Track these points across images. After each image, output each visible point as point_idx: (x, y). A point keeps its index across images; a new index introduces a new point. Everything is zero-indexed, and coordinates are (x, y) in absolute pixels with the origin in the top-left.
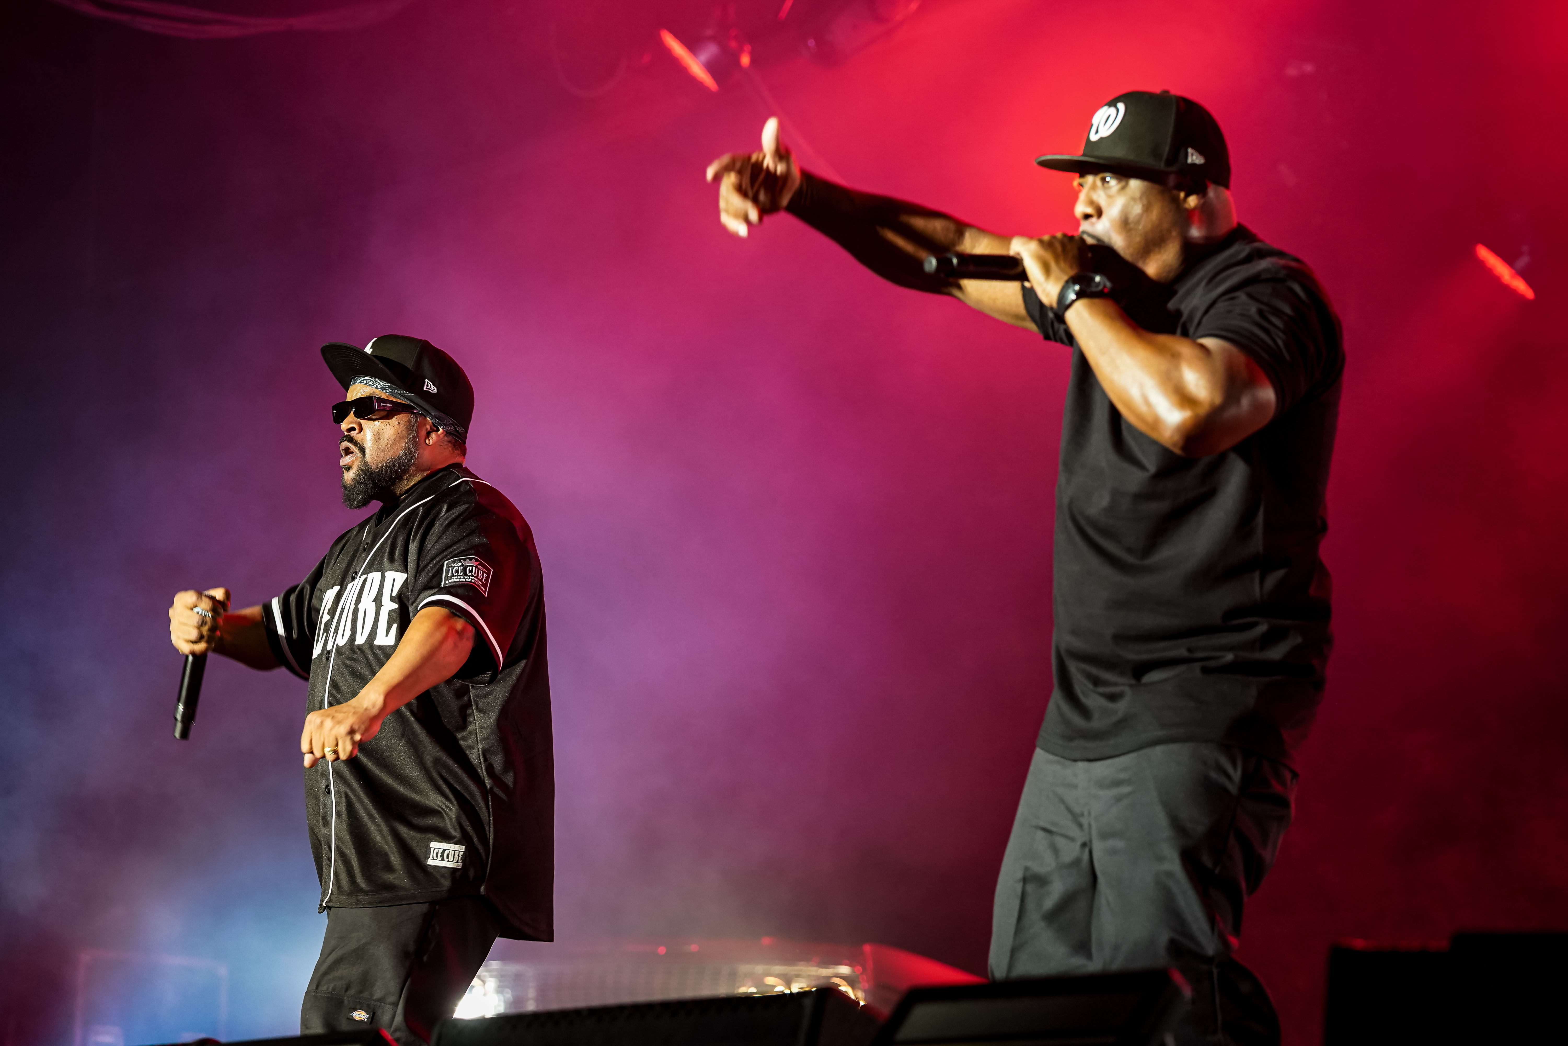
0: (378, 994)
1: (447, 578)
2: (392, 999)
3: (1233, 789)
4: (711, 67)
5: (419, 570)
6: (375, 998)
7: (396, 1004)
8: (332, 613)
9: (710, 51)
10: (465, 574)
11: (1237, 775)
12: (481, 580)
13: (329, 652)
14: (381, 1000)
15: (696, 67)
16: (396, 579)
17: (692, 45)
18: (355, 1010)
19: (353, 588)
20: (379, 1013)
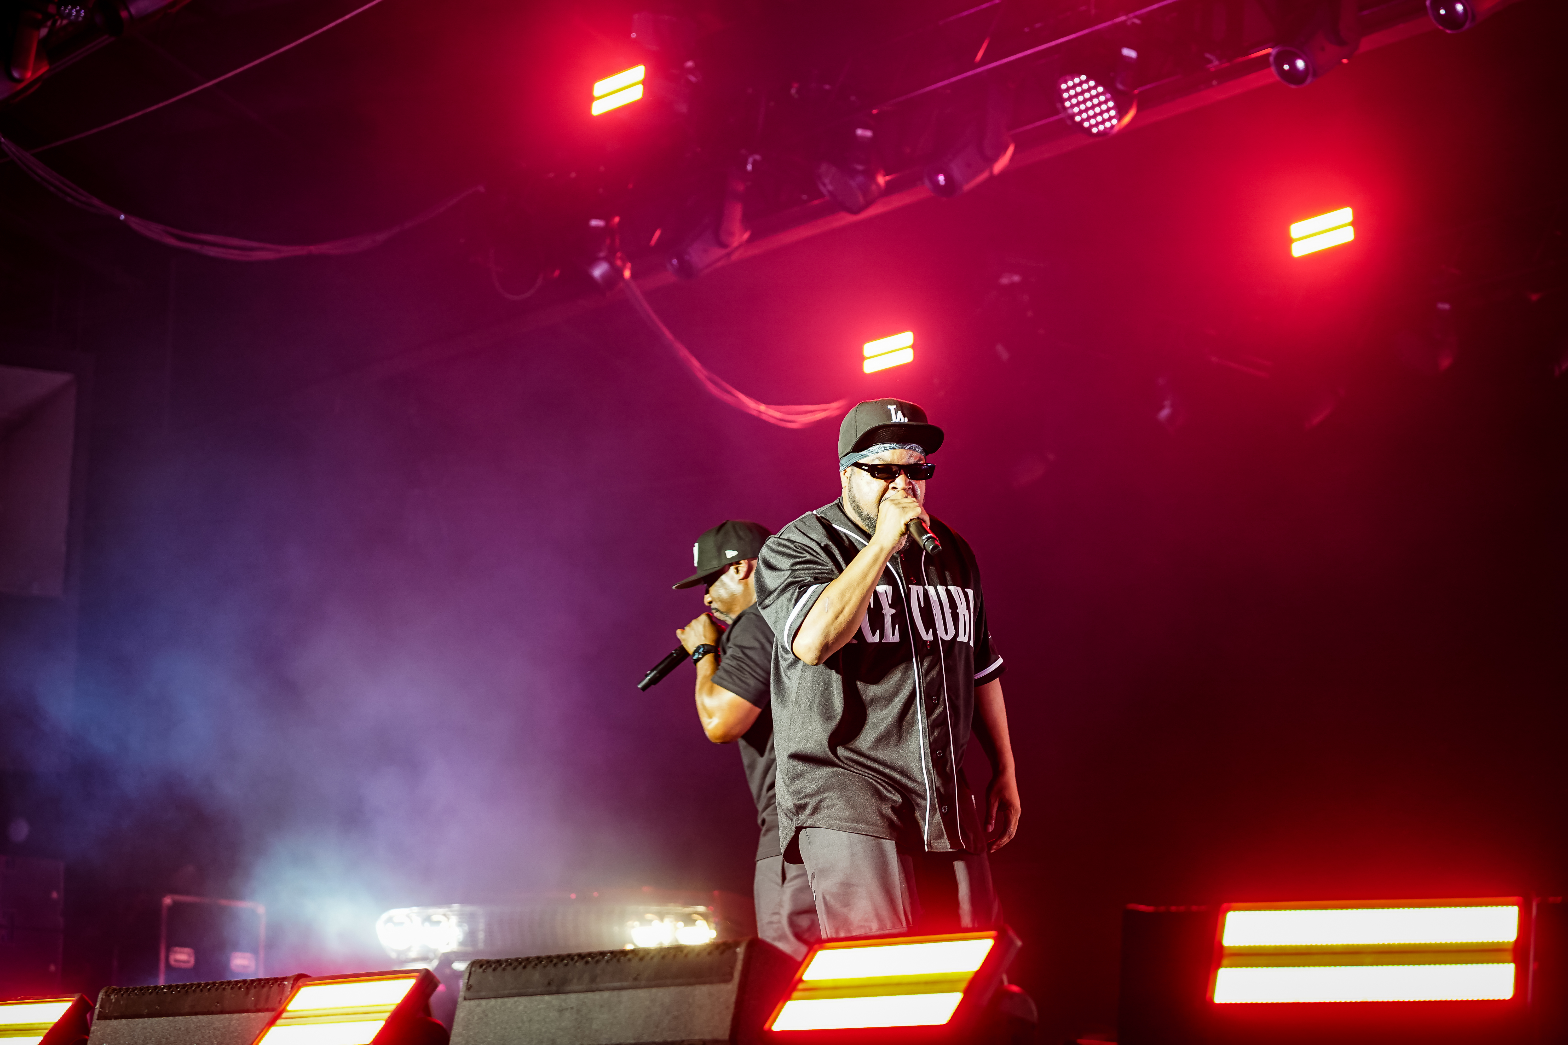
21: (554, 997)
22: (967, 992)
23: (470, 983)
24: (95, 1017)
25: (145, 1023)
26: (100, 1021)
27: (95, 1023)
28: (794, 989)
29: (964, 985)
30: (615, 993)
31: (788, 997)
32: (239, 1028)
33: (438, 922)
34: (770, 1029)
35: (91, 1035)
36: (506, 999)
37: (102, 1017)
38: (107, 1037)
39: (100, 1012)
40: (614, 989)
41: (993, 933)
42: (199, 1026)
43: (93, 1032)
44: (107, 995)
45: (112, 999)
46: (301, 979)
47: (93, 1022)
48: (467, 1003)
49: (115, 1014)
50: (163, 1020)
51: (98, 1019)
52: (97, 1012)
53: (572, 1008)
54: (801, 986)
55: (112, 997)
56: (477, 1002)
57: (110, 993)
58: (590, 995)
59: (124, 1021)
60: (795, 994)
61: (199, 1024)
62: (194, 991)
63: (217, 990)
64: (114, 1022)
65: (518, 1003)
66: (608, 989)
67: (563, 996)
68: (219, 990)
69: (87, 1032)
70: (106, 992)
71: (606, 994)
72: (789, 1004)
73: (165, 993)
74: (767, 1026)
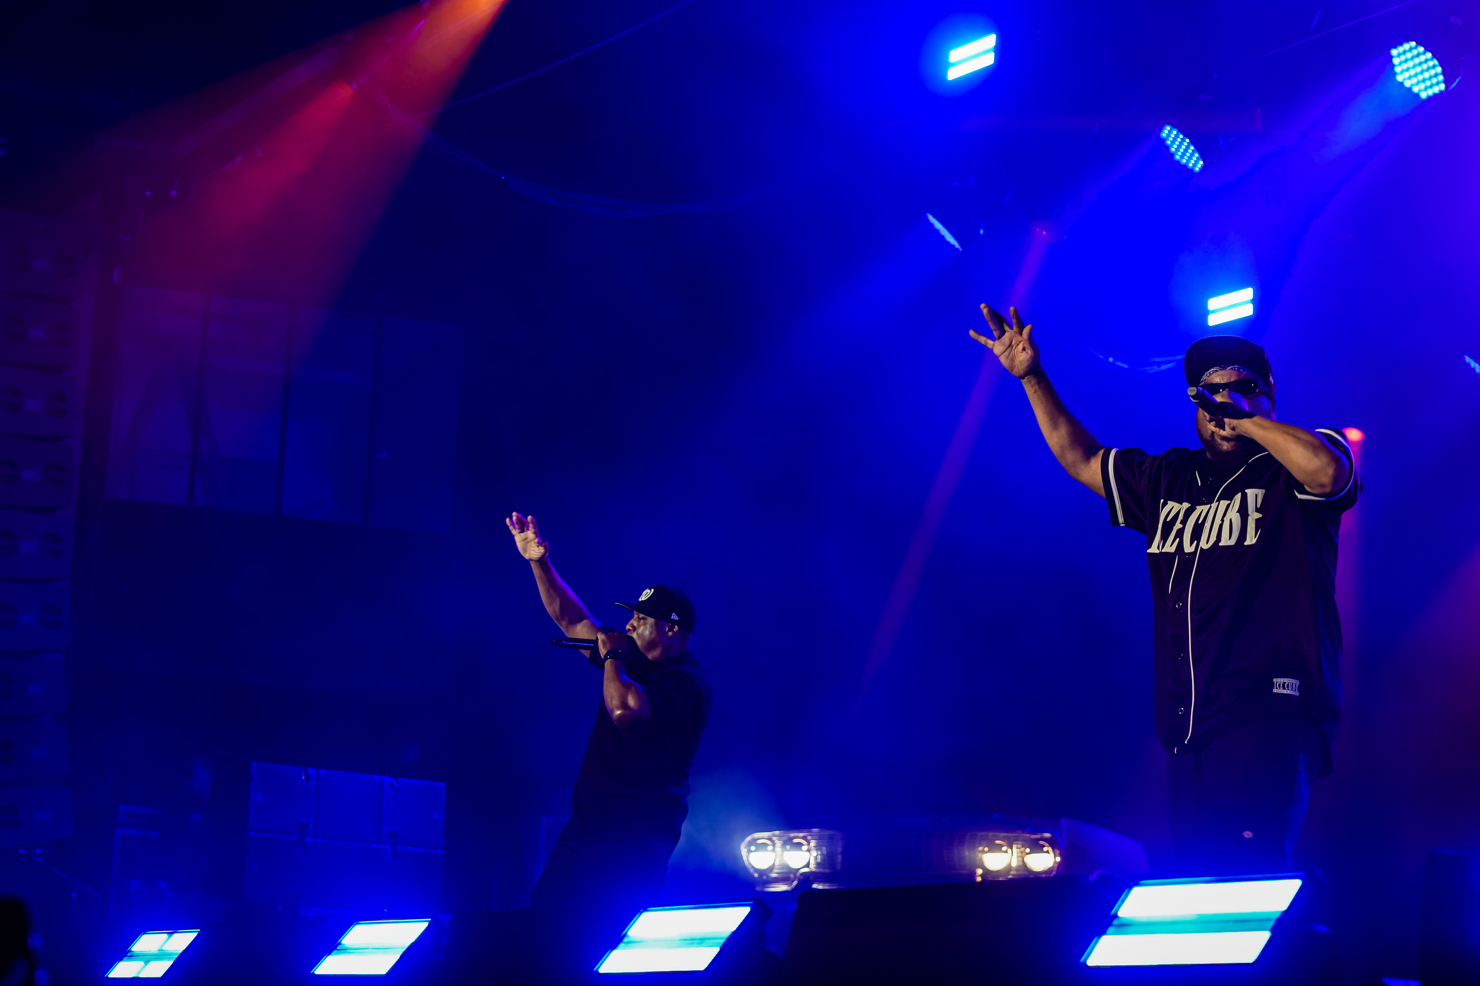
22: (1273, 930)
28: (1109, 924)
29: (1271, 924)
31: (1103, 932)
33: (800, 845)
34: (1085, 964)
54: (1116, 922)
60: (1111, 930)
72: (1104, 938)
74: (1082, 960)
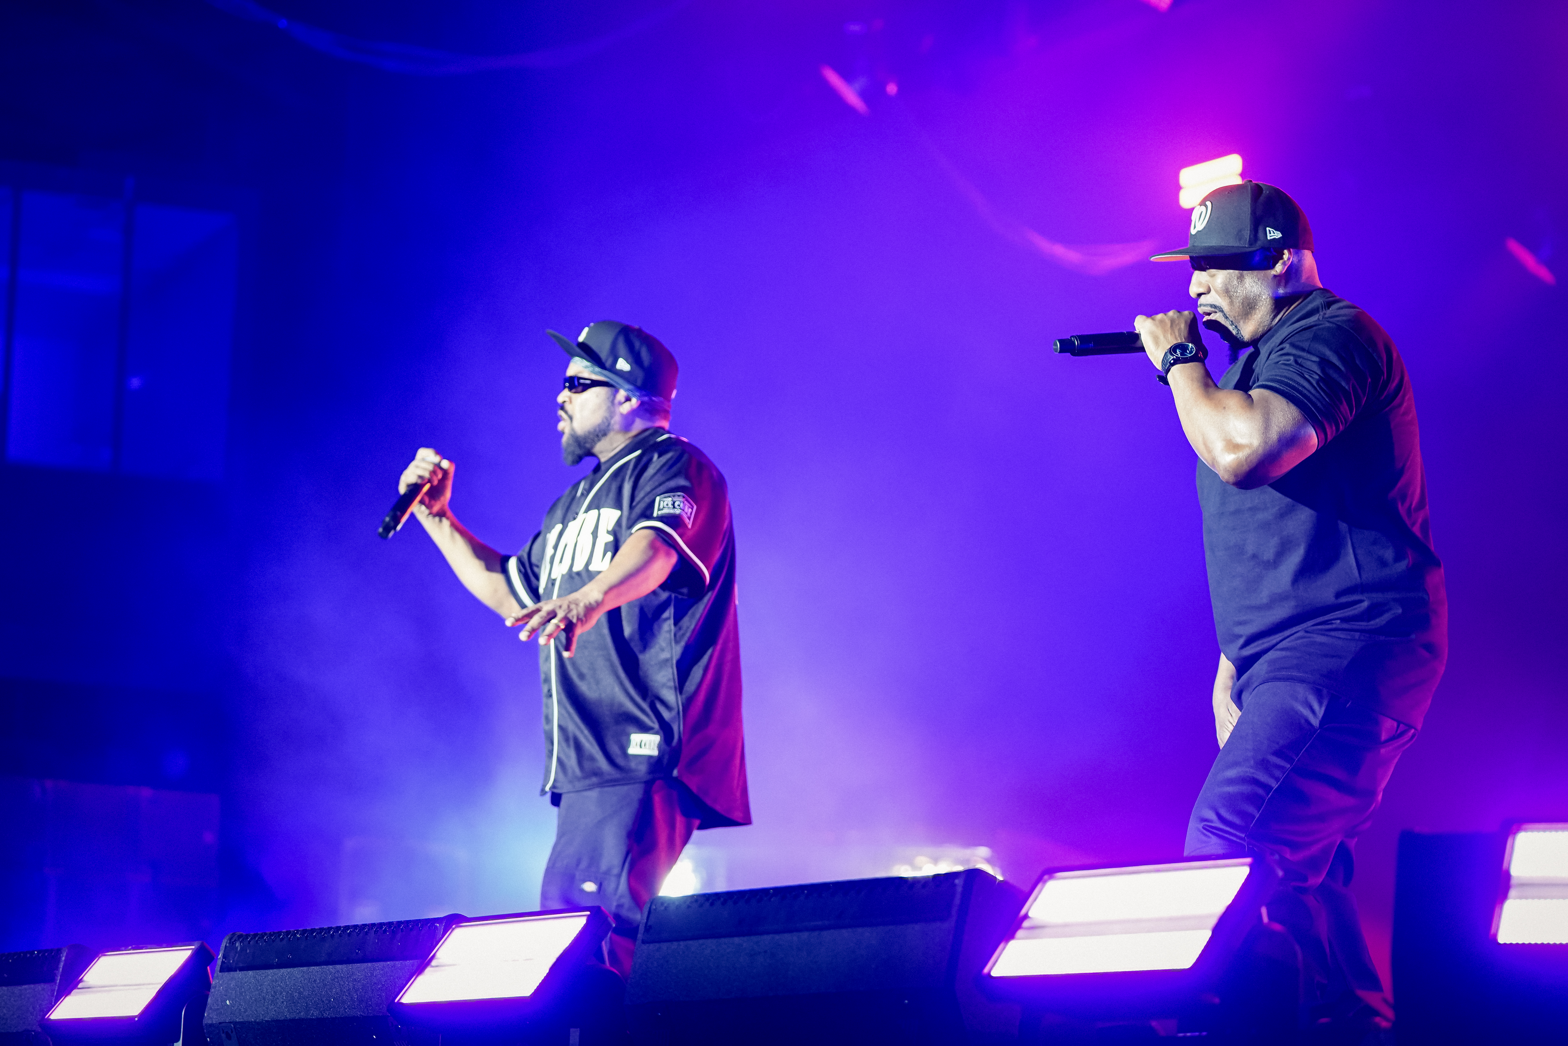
0: (604, 867)
1: (659, 510)
2: (616, 871)
3: (1315, 722)
4: (864, 95)
5: (631, 507)
6: (601, 871)
7: (619, 876)
8: (556, 547)
9: (861, 82)
10: (674, 507)
11: (1320, 711)
12: (687, 513)
13: (555, 580)
14: (608, 872)
15: (851, 95)
16: (610, 516)
17: (848, 77)
18: (584, 881)
19: (573, 526)
20: (605, 884)
21: (745, 938)
23: (649, 924)
24: (218, 968)
25: (275, 974)
26: (223, 973)
27: (217, 976)
28: (1019, 927)
30: (816, 933)
32: (383, 979)
34: (989, 974)
35: (212, 990)
36: (691, 942)
37: (225, 968)
38: (230, 992)
39: (223, 962)
40: (814, 929)
41: (1248, 860)
42: (337, 978)
43: (215, 987)
44: (232, 942)
45: (237, 947)
46: (455, 920)
47: (215, 975)
48: (645, 947)
49: (241, 965)
50: (296, 972)
51: (220, 972)
52: (219, 962)
53: (765, 952)
54: (1026, 924)
55: (237, 944)
56: (657, 945)
57: (235, 940)
58: (787, 936)
59: (250, 973)
60: (1020, 933)
61: (337, 975)
62: (332, 936)
63: (358, 934)
64: (239, 974)
65: (704, 946)
66: (807, 929)
67: (755, 938)
68: (361, 935)
69: (208, 986)
70: (230, 939)
71: (805, 935)
72: (1012, 944)
73: (298, 939)
74: (986, 970)
